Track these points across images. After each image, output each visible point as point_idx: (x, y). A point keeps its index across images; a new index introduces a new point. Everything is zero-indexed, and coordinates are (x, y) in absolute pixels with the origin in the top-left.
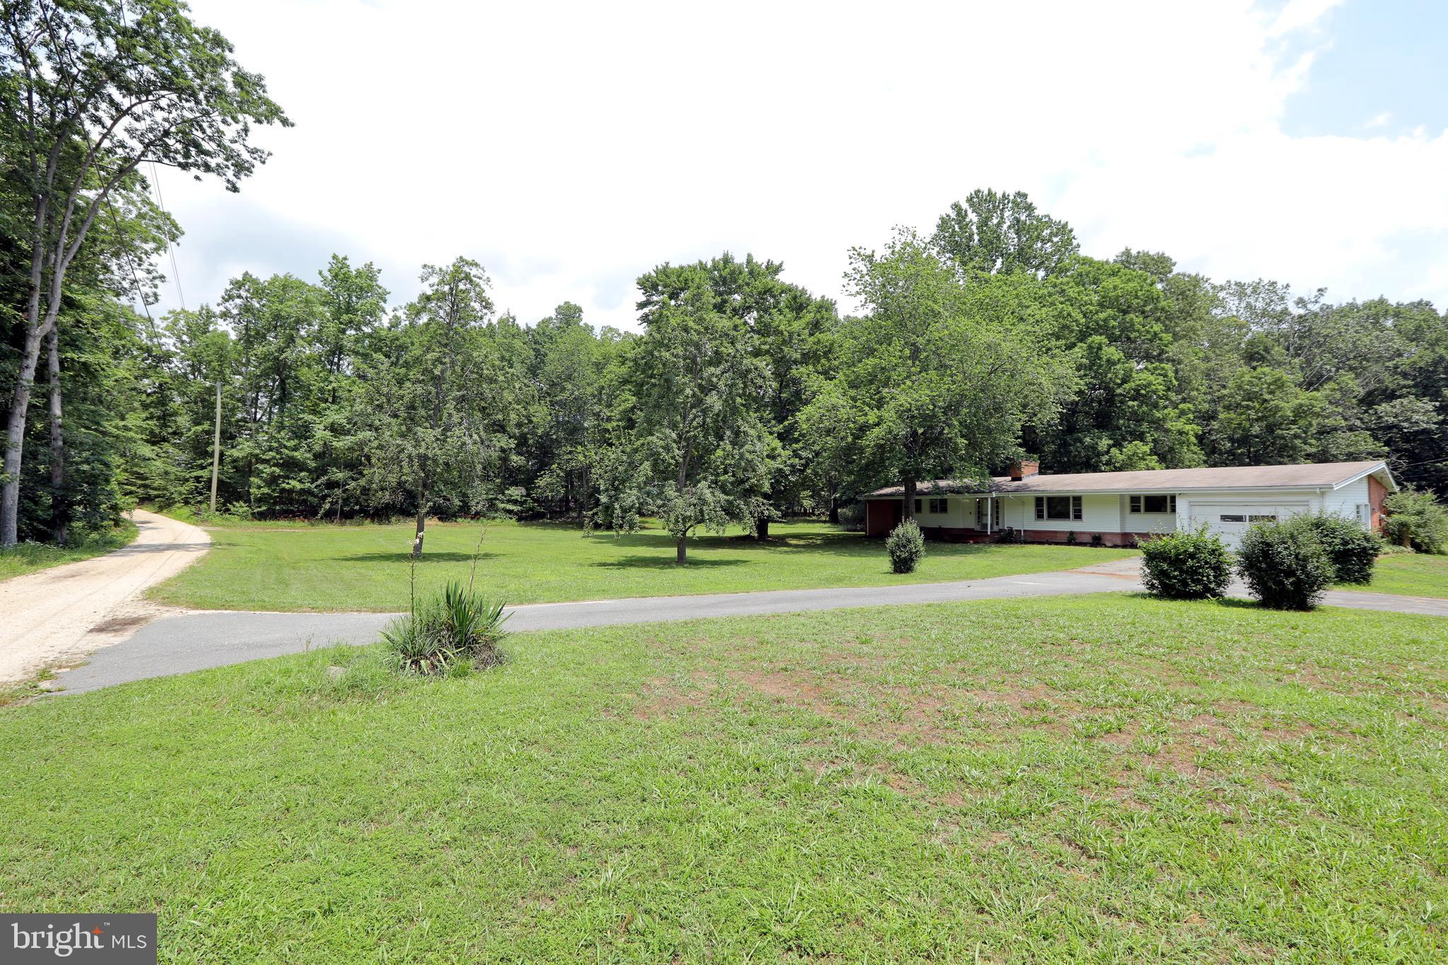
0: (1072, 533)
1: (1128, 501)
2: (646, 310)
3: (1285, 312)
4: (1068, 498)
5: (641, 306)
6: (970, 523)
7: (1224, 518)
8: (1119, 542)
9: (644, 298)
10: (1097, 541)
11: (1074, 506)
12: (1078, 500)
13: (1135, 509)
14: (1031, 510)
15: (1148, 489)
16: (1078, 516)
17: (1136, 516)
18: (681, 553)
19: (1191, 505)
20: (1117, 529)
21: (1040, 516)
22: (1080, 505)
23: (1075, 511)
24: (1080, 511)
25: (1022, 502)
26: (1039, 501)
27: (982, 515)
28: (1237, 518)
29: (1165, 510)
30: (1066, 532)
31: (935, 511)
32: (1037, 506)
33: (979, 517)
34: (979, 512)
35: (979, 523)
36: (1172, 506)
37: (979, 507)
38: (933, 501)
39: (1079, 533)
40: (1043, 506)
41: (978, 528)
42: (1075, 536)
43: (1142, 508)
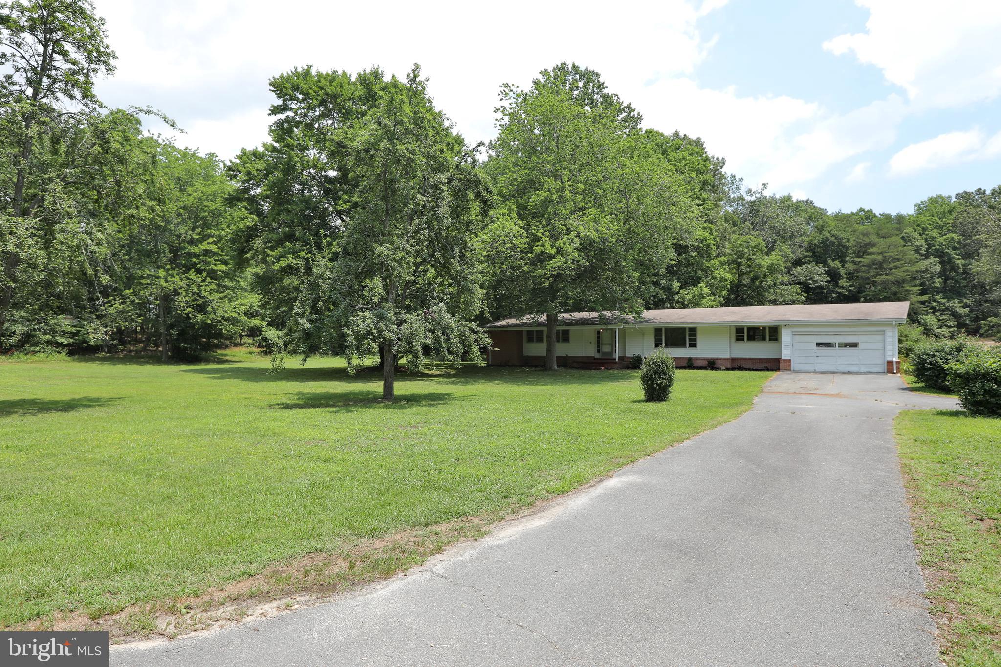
0: (690, 359)
1: (734, 331)
2: (282, 116)
3: (741, 198)
4: (684, 329)
5: (275, 110)
6: (590, 351)
7: (821, 345)
8: (729, 366)
9: (280, 102)
10: (711, 365)
11: (689, 335)
12: (693, 331)
13: (740, 338)
14: (650, 340)
15: (750, 322)
16: (693, 345)
17: (741, 344)
18: (388, 388)
19: (794, 334)
20: (727, 356)
21: (658, 344)
22: (695, 335)
23: (690, 340)
24: (695, 340)
25: (642, 333)
26: (658, 331)
27: (602, 344)
28: (828, 345)
29: (770, 339)
30: (684, 358)
31: (558, 341)
32: (656, 335)
33: (598, 347)
34: (599, 342)
35: (599, 351)
36: (770, 336)
37: (598, 337)
38: (558, 332)
39: (696, 359)
40: (661, 336)
41: (598, 356)
42: (693, 361)
43: (746, 337)
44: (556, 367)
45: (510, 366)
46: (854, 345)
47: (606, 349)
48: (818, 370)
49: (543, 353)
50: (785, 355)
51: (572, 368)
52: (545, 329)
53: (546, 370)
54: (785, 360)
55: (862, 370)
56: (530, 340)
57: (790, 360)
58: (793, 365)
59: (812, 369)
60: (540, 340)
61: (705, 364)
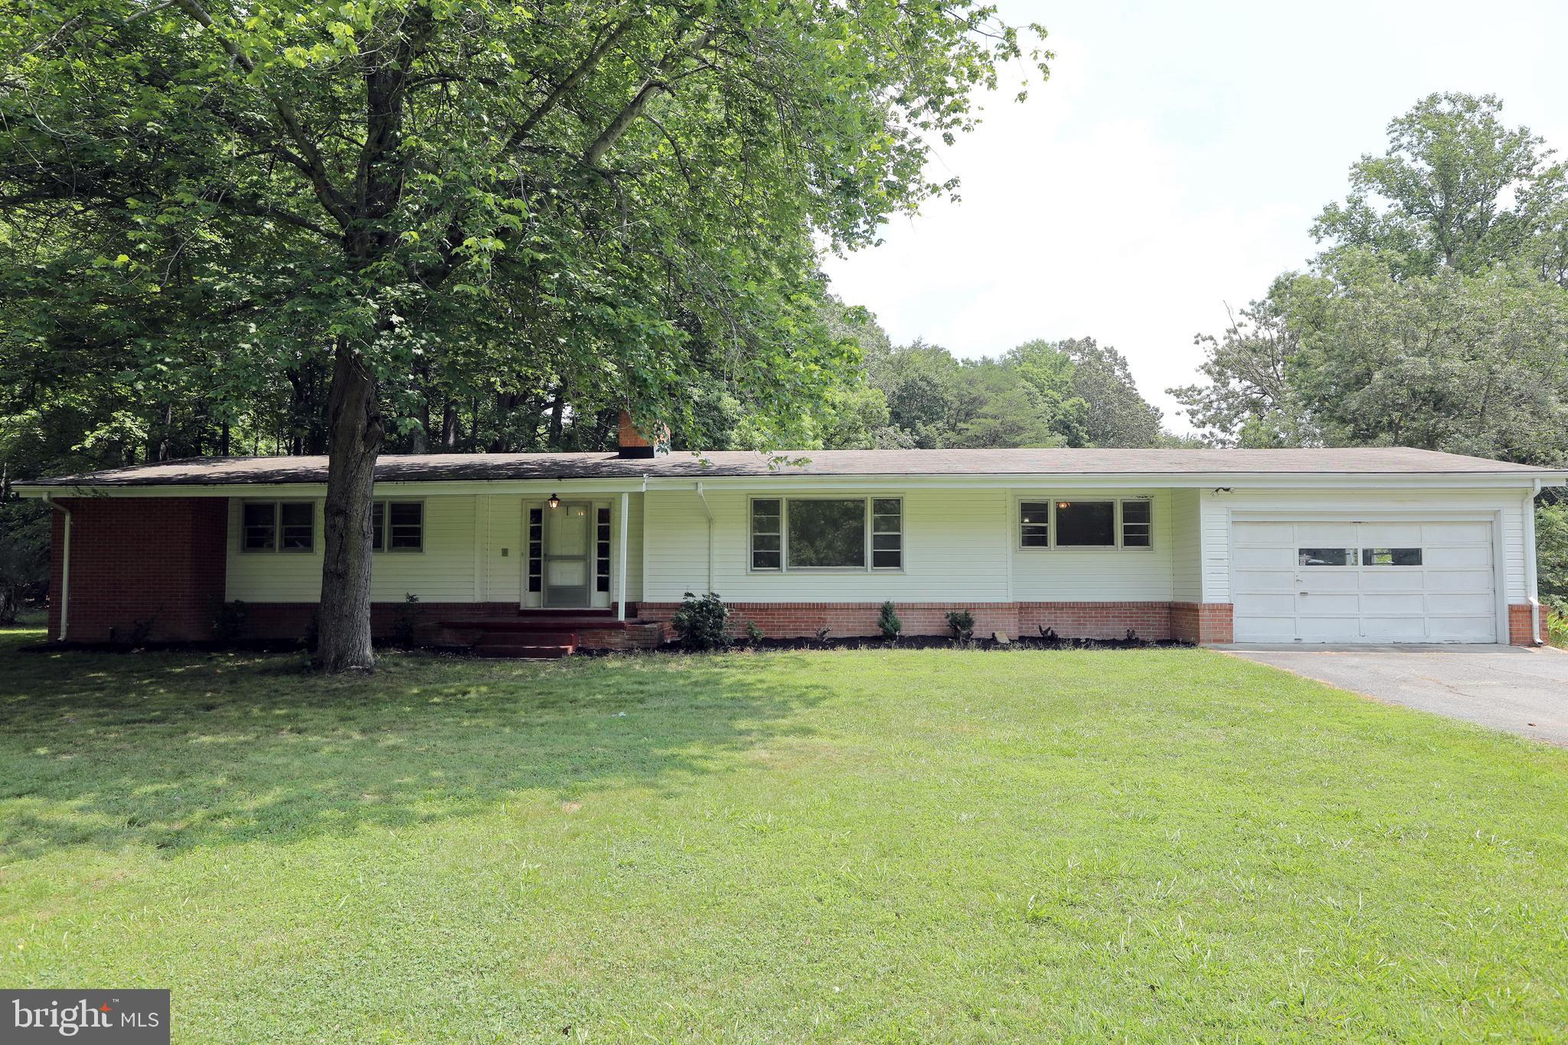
0: (887, 610)
1: (1011, 513)
4: (858, 504)
6: (504, 585)
7: (1314, 556)
8: (1014, 631)
10: (960, 630)
11: (875, 527)
12: (889, 510)
13: (1034, 538)
14: (738, 542)
16: (889, 557)
17: (1043, 560)
19: (1238, 521)
21: (764, 557)
22: (895, 525)
23: (881, 543)
24: (896, 541)
25: (707, 516)
26: (764, 509)
27: (550, 558)
28: (1336, 557)
29: (1128, 542)
30: (868, 607)
31: (378, 545)
32: (757, 525)
33: (535, 567)
34: (535, 550)
35: (535, 585)
36: (1127, 529)
37: (536, 533)
38: (378, 507)
39: (904, 607)
40: (775, 525)
41: (531, 601)
42: (897, 614)
43: (1052, 535)
44: (369, 651)
45: (152, 647)
46: (1408, 557)
47: (564, 575)
48: (1307, 639)
49: (312, 593)
50: (1212, 592)
51: (438, 650)
52: (320, 492)
53: (318, 667)
54: (1214, 608)
55: (1436, 635)
56: (256, 540)
57: (1229, 608)
58: (1242, 628)
59: (1289, 638)
60: (298, 539)
61: (933, 626)
